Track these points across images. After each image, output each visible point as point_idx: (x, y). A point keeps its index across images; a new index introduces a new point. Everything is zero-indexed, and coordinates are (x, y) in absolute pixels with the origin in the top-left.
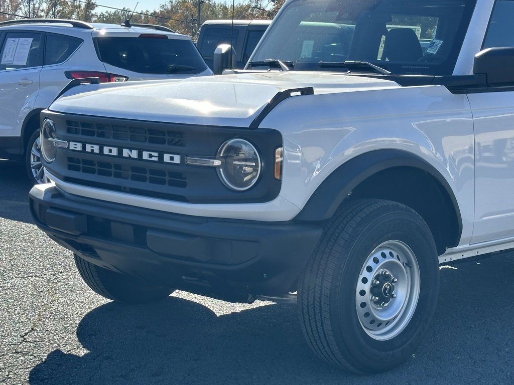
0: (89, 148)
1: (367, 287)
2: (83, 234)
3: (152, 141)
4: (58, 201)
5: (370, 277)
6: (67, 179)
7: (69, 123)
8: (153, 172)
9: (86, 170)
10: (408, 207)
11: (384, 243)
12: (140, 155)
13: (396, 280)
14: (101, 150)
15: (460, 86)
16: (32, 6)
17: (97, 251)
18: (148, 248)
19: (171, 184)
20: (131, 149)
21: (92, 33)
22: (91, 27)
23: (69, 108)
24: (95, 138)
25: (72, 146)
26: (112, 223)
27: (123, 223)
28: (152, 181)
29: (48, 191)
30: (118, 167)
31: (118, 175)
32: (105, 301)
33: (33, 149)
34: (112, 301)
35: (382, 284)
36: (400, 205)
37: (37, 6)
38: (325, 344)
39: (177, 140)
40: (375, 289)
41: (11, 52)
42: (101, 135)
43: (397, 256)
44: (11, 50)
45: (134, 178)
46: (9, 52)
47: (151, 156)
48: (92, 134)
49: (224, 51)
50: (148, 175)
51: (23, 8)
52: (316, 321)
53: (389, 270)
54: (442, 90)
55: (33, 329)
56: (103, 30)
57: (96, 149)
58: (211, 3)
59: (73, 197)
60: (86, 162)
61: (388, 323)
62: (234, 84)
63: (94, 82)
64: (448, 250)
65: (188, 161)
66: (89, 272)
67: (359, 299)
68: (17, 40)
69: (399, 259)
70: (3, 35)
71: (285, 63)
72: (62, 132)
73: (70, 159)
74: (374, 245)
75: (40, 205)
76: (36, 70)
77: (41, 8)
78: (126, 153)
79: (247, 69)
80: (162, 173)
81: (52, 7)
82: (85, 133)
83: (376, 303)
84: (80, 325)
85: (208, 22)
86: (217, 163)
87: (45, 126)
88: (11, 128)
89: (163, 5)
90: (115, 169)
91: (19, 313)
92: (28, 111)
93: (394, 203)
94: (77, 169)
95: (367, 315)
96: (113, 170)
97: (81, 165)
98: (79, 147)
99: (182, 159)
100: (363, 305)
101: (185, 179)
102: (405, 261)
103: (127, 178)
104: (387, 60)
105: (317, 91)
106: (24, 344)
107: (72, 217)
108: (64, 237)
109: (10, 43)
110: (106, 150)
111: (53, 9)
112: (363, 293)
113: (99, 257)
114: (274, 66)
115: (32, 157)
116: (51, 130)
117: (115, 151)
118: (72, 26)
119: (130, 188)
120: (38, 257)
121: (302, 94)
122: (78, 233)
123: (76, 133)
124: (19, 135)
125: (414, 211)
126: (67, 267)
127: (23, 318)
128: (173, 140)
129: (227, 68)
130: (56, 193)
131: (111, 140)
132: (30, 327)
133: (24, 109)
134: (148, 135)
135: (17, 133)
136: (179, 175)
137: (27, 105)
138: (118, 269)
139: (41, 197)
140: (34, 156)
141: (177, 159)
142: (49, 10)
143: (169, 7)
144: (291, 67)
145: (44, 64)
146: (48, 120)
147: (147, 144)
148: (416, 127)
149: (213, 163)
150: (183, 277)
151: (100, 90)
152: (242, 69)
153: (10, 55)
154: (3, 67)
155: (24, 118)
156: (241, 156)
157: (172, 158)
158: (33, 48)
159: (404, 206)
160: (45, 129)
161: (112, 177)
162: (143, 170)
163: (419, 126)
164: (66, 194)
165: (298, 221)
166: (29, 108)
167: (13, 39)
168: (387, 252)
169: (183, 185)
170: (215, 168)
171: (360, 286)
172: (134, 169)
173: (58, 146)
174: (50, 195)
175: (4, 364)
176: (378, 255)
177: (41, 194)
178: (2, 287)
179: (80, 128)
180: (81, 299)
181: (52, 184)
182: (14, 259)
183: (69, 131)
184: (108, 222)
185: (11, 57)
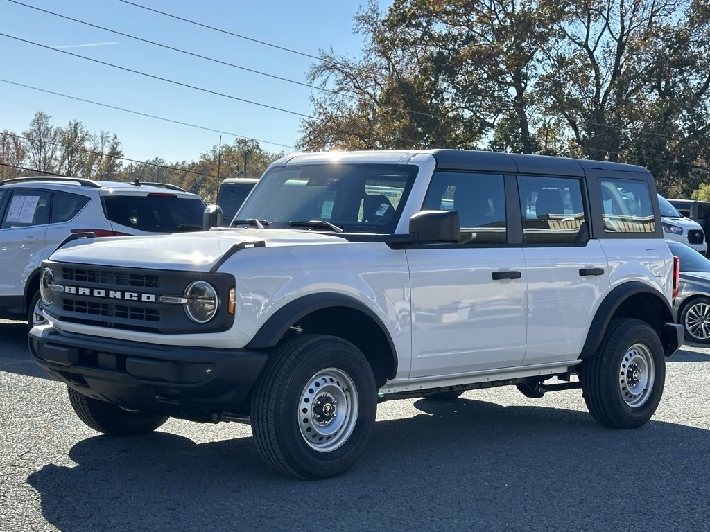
0: (81, 291)
1: (309, 406)
2: (75, 364)
3: (133, 283)
4: (54, 338)
5: (312, 397)
6: (63, 319)
7: (65, 270)
8: (133, 309)
9: (78, 310)
10: (347, 341)
11: (324, 370)
12: (123, 295)
13: (336, 402)
14: (92, 292)
15: (398, 243)
16: (43, 155)
17: (86, 379)
18: (128, 373)
19: (148, 319)
20: (116, 291)
21: (100, 192)
22: (100, 186)
23: (67, 258)
24: (87, 282)
25: (67, 289)
26: (99, 354)
27: (108, 353)
28: (133, 317)
29: (45, 330)
30: (105, 306)
31: (105, 313)
32: (96, 433)
33: (36, 307)
34: (103, 434)
35: (322, 404)
36: (339, 338)
37: (49, 154)
38: (272, 452)
39: (154, 283)
40: (317, 409)
41: (17, 211)
42: (92, 280)
43: (338, 382)
44: (17, 208)
45: (118, 315)
46: (15, 210)
47: (132, 296)
48: (84, 279)
49: (212, 211)
50: (129, 312)
51: (32, 156)
52: (264, 432)
53: (329, 392)
54: (383, 246)
55: (29, 452)
56: (111, 188)
57: (87, 292)
58: (262, 153)
59: (67, 334)
60: (79, 303)
61: (329, 438)
62: (218, 240)
63: (89, 236)
64: (389, 382)
65: (162, 299)
66: (81, 405)
67: (302, 416)
68: (23, 198)
69: (339, 385)
70: (9, 193)
71: (261, 222)
72: (58, 279)
73: (65, 301)
74: (314, 371)
75: (39, 342)
76: (42, 228)
77: (54, 157)
78: (112, 294)
79: (231, 227)
80: (141, 310)
81: (68, 154)
82: (78, 278)
83: (318, 420)
84: (71, 450)
85: (228, 180)
86: (184, 301)
87: (45, 275)
88: (14, 287)
89: (204, 155)
90: (103, 308)
91: (16, 441)
92: (32, 270)
93: (334, 337)
94: (71, 309)
95: (309, 429)
96: (101, 309)
97: (75, 306)
98: (73, 290)
99: (156, 298)
100: (306, 421)
101: (158, 314)
102: (346, 387)
103: (112, 316)
104: (367, 221)
105: (267, 245)
106: (21, 460)
107: (66, 350)
108: (58, 369)
109: (16, 200)
110: (95, 293)
111: (70, 158)
112: (305, 411)
113: (89, 386)
114: (253, 224)
115: (35, 316)
116: (51, 279)
117: (103, 294)
118: (80, 184)
119: (115, 324)
120: (36, 403)
121: (256, 246)
122: (70, 364)
123: (72, 279)
124: (23, 294)
125: (352, 345)
126: (64, 411)
127: (20, 445)
128: (151, 283)
129: (213, 226)
130: (53, 332)
131: (100, 284)
132: (26, 450)
133: (29, 268)
134: (130, 279)
135: (20, 291)
136: (154, 311)
137: (31, 264)
138: (107, 398)
139: (40, 335)
140: (37, 315)
141: (152, 298)
142: (64, 159)
143: (211, 157)
144: (266, 225)
145: (50, 222)
146: (48, 269)
147: (129, 287)
148: (361, 277)
149: (181, 301)
150: (157, 397)
151: (94, 244)
152: (228, 227)
153: (15, 212)
154: (9, 225)
155: (28, 277)
156: (206, 296)
157: (148, 298)
158: (40, 205)
159: (343, 340)
160: (44, 279)
161: (100, 315)
162: (125, 308)
163: (363, 276)
164: (61, 332)
165: (249, 348)
166: (33, 267)
167: (20, 197)
168: (328, 378)
169: (157, 319)
170: (182, 305)
171: (303, 405)
172: (118, 307)
173: (55, 290)
174: (48, 333)
175: (3, 473)
176: (319, 380)
177: (40, 332)
178: (2, 424)
179: (75, 274)
180: (74, 433)
181: (51, 325)
182: (14, 404)
183: (65, 277)
184: (96, 353)
185: (17, 215)
